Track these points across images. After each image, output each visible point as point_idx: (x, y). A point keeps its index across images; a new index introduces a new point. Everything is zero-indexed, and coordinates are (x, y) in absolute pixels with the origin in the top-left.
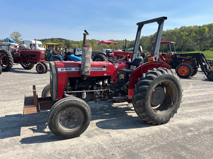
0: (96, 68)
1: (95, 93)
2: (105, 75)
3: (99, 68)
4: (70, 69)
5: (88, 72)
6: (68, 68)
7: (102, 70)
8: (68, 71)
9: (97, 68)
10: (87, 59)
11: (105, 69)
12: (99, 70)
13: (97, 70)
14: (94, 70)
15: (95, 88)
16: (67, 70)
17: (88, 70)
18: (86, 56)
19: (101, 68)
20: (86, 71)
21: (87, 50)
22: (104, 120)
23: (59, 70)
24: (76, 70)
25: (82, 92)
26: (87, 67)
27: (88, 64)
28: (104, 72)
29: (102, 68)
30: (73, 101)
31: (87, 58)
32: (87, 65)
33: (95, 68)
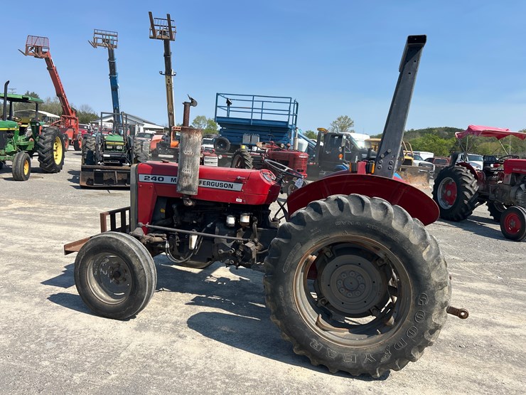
0: (218, 182)
1: (216, 242)
2: (239, 200)
3: (224, 183)
4: (161, 179)
5: (189, 188)
6: (158, 177)
7: (230, 189)
8: (157, 181)
9: (220, 182)
10: (187, 158)
11: (238, 187)
12: (223, 188)
13: (219, 187)
14: (211, 186)
15: (217, 229)
16: (155, 180)
17: (188, 182)
18: (185, 152)
19: (228, 183)
20: (185, 184)
21: (186, 138)
22: (228, 313)
23: (142, 178)
24: (172, 183)
25: (185, 234)
26: (187, 176)
27: (190, 169)
28: (237, 194)
29: (231, 184)
30: (111, 240)
31: (186, 155)
32: (186, 172)
33: (215, 182)
